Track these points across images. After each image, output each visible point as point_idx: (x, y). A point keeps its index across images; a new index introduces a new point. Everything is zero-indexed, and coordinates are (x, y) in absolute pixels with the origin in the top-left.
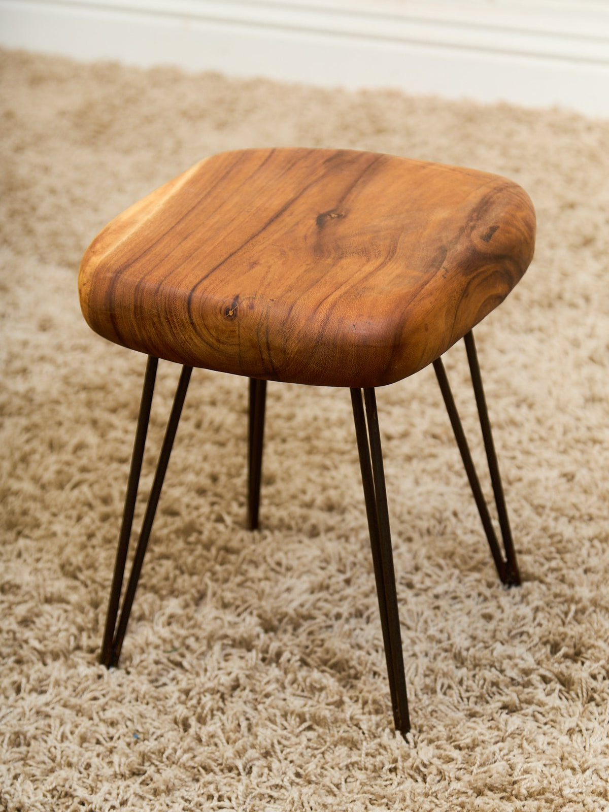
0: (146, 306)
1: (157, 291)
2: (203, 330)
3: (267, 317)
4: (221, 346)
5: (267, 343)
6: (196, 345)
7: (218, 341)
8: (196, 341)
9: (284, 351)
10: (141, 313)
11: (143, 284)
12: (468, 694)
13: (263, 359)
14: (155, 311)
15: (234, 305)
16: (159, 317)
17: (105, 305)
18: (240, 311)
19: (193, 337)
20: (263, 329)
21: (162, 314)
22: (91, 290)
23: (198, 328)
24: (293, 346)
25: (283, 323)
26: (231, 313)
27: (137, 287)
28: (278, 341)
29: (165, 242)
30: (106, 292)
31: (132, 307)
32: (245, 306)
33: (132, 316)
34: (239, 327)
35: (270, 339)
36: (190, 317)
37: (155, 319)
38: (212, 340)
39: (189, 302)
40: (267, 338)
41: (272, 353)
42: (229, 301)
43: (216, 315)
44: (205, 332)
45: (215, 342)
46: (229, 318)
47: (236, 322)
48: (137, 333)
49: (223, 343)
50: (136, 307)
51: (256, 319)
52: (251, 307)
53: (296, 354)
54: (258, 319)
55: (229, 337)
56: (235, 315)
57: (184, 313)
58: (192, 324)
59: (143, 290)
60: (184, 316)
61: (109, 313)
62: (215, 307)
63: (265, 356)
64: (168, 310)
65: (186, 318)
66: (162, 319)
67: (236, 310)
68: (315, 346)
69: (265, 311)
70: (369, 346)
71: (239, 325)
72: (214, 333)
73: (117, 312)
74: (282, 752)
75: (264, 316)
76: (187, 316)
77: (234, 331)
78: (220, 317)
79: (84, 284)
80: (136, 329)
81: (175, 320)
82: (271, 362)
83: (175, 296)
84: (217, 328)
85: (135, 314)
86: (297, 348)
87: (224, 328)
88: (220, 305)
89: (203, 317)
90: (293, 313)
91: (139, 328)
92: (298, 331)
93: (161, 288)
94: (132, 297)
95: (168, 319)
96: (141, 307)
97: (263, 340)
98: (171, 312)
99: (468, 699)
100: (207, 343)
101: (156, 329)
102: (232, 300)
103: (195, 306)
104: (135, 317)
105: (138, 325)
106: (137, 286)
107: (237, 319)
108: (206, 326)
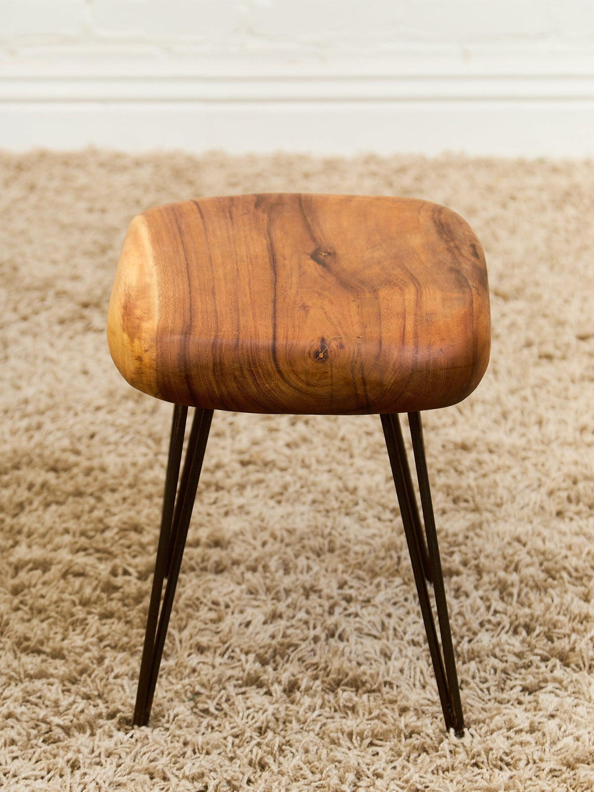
0: (226, 362)
1: (237, 346)
2: (291, 376)
3: (359, 354)
4: (311, 389)
5: (363, 378)
6: (282, 392)
7: (308, 384)
8: (283, 388)
9: (380, 384)
10: (221, 369)
11: (219, 341)
12: (486, 685)
13: (357, 395)
14: (236, 365)
15: (323, 347)
16: (242, 370)
17: (179, 367)
18: (331, 352)
19: (280, 384)
20: (358, 366)
21: (245, 367)
22: (157, 355)
23: (286, 375)
24: (389, 378)
25: (377, 358)
26: (321, 355)
27: (214, 345)
28: (374, 376)
29: (199, 300)
30: (178, 354)
31: (211, 365)
32: (335, 347)
33: (210, 373)
34: (332, 368)
35: (366, 373)
36: (277, 365)
37: (237, 373)
38: (300, 384)
39: (274, 350)
40: (363, 374)
41: (368, 387)
42: (317, 345)
43: (305, 360)
44: (293, 378)
45: (304, 386)
46: (320, 361)
47: (328, 363)
48: (216, 389)
49: (313, 386)
50: (214, 364)
51: (349, 358)
52: (342, 346)
53: (392, 385)
54: (352, 357)
55: (320, 378)
56: (326, 357)
57: (270, 362)
58: (279, 372)
59: (221, 347)
60: (270, 366)
61: (184, 374)
62: (303, 352)
63: (360, 392)
64: (251, 362)
65: (272, 368)
66: (245, 371)
67: (326, 351)
68: (411, 375)
69: (356, 348)
70: (456, 368)
71: (331, 366)
72: (303, 377)
73: (194, 372)
74: (369, 769)
75: (356, 353)
76: (273, 365)
77: (327, 372)
78: (309, 361)
79: (146, 351)
80: (215, 385)
81: (260, 371)
82: (367, 396)
83: (257, 348)
84: (307, 373)
85: (214, 371)
86: (394, 379)
87: (315, 371)
88: (307, 350)
89: (291, 363)
90: (383, 347)
91: (218, 384)
92: (392, 362)
93: (240, 342)
94: (210, 355)
95: (252, 371)
96: (221, 363)
97: (359, 376)
98: (255, 364)
99: (488, 689)
100: (295, 388)
101: (237, 382)
102: (319, 344)
103: (280, 355)
104: (215, 374)
105: (217, 381)
106: (213, 343)
107: (328, 361)
108: (295, 372)
